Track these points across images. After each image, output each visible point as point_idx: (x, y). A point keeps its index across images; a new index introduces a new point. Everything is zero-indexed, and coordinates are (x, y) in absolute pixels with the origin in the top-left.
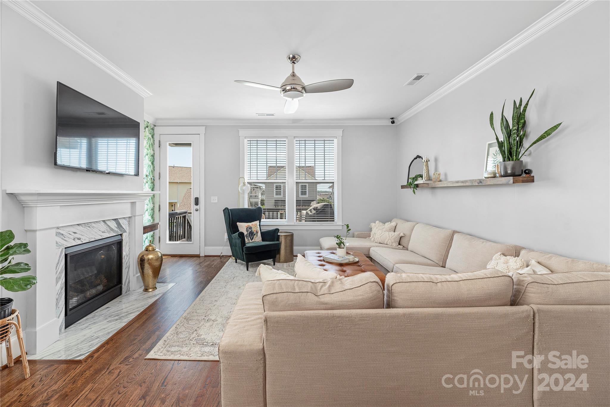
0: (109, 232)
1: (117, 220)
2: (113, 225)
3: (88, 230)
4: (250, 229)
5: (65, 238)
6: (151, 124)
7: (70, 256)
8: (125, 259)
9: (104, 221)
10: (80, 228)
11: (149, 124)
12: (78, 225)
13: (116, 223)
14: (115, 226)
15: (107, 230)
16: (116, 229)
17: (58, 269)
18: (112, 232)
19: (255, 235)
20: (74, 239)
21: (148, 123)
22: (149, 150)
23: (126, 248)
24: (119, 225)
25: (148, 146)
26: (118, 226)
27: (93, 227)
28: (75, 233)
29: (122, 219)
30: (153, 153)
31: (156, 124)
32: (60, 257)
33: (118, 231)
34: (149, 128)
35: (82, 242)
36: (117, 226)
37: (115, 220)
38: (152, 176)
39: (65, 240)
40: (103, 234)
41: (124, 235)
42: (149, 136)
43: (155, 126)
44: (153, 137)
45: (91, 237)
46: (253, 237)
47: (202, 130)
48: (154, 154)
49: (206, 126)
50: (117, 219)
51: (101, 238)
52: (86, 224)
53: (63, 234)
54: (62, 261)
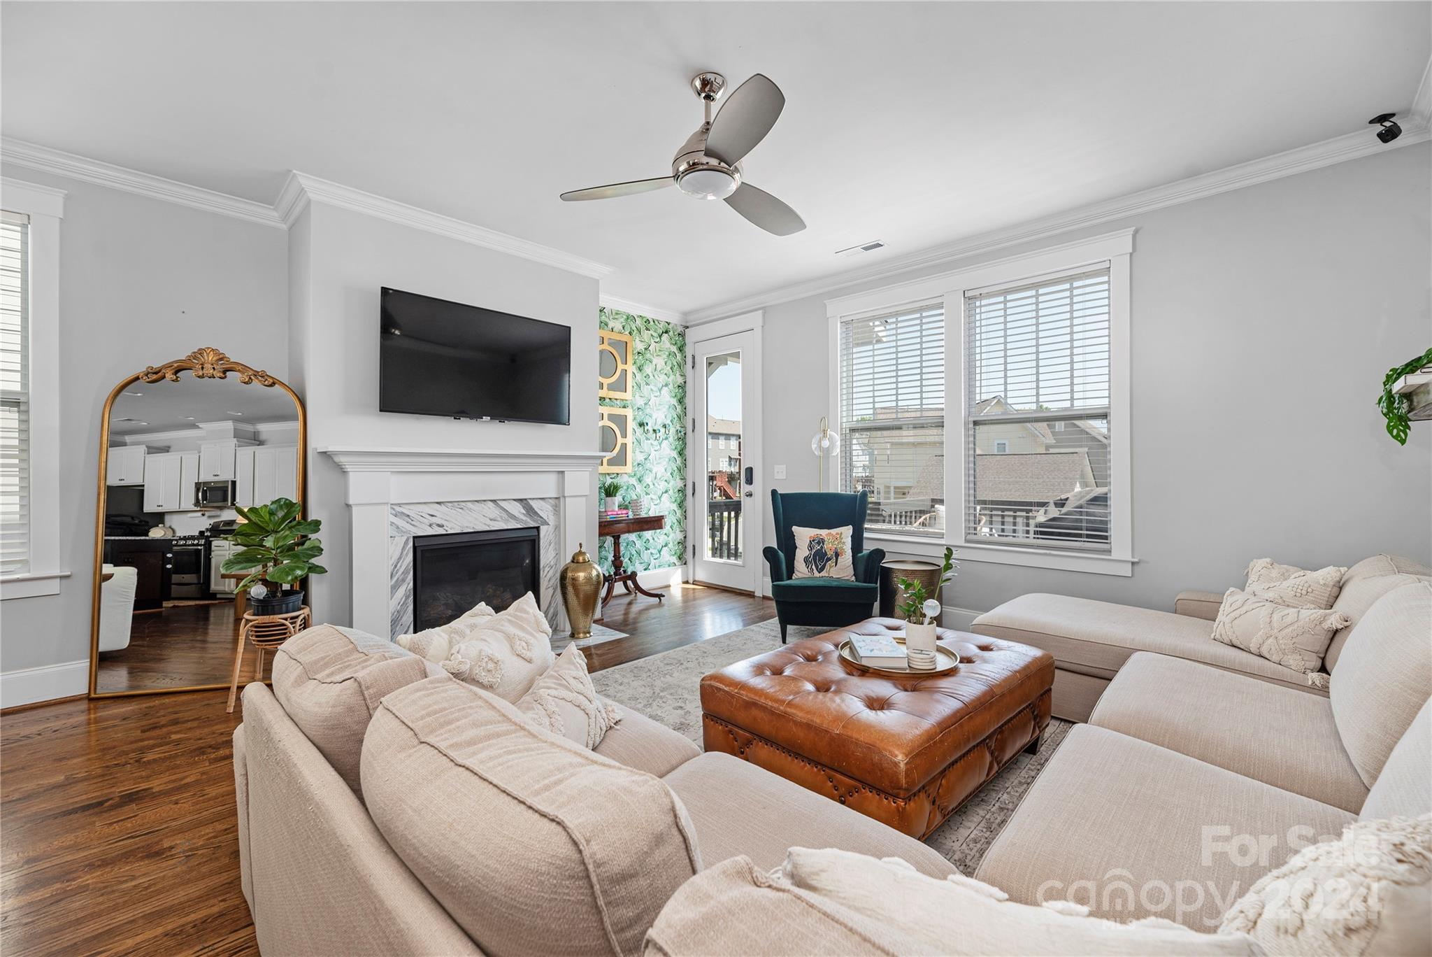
0: (506, 521)
1: (525, 502)
2: (517, 510)
3: (459, 514)
4: (819, 543)
5: (412, 522)
6: (676, 325)
7: (422, 551)
8: (546, 572)
9: (494, 501)
10: (443, 508)
11: (670, 327)
12: (438, 503)
13: (524, 507)
14: (520, 512)
15: (501, 517)
16: (524, 518)
17: (401, 566)
18: (512, 521)
19: (829, 559)
20: (430, 525)
21: (669, 324)
22: (672, 377)
23: (547, 552)
24: (530, 511)
25: (669, 368)
26: (528, 512)
27: (470, 510)
28: (432, 516)
29: (539, 500)
30: (682, 382)
31: (688, 325)
32: (404, 548)
33: (529, 520)
34: (671, 333)
35: (447, 531)
36: (525, 512)
37: (520, 502)
38: (678, 425)
39: (413, 525)
40: (492, 523)
41: (543, 529)
42: (670, 348)
43: (687, 327)
44: (681, 349)
45: (466, 525)
46: (825, 565)
47: (756, 319)
48: (685, 382)
49: (764, 309)
50: (526, 499)
51: (488, 529)
52: (456, 504)
53: (408, 516)
54: (407, 555)
